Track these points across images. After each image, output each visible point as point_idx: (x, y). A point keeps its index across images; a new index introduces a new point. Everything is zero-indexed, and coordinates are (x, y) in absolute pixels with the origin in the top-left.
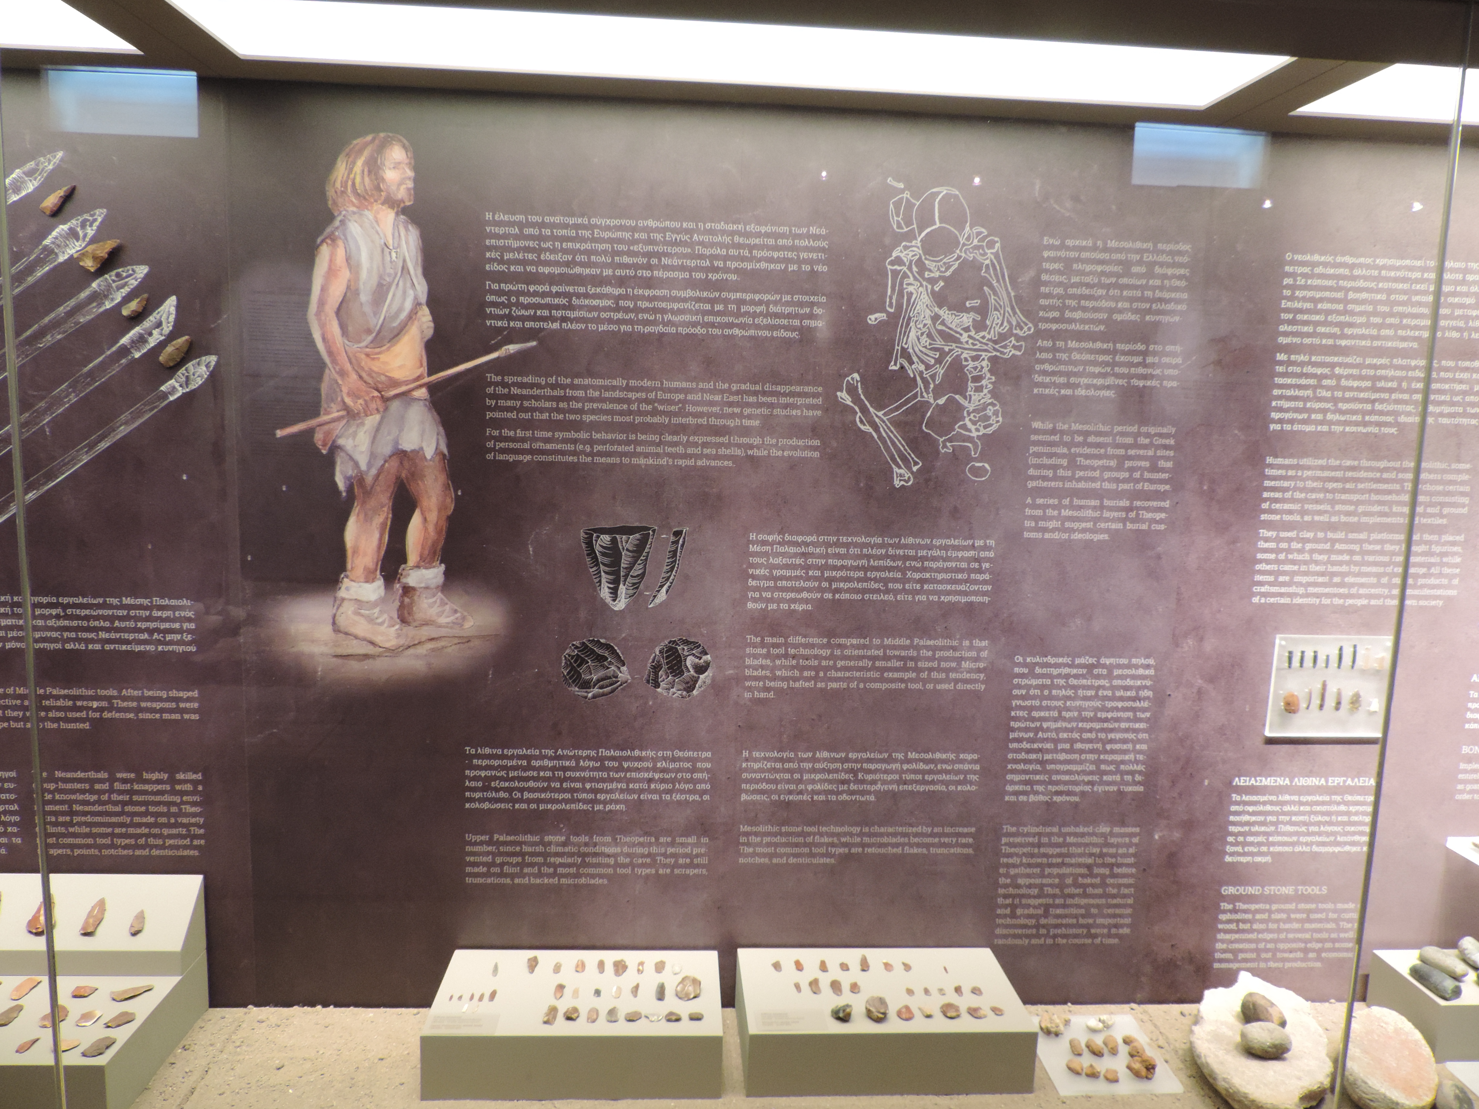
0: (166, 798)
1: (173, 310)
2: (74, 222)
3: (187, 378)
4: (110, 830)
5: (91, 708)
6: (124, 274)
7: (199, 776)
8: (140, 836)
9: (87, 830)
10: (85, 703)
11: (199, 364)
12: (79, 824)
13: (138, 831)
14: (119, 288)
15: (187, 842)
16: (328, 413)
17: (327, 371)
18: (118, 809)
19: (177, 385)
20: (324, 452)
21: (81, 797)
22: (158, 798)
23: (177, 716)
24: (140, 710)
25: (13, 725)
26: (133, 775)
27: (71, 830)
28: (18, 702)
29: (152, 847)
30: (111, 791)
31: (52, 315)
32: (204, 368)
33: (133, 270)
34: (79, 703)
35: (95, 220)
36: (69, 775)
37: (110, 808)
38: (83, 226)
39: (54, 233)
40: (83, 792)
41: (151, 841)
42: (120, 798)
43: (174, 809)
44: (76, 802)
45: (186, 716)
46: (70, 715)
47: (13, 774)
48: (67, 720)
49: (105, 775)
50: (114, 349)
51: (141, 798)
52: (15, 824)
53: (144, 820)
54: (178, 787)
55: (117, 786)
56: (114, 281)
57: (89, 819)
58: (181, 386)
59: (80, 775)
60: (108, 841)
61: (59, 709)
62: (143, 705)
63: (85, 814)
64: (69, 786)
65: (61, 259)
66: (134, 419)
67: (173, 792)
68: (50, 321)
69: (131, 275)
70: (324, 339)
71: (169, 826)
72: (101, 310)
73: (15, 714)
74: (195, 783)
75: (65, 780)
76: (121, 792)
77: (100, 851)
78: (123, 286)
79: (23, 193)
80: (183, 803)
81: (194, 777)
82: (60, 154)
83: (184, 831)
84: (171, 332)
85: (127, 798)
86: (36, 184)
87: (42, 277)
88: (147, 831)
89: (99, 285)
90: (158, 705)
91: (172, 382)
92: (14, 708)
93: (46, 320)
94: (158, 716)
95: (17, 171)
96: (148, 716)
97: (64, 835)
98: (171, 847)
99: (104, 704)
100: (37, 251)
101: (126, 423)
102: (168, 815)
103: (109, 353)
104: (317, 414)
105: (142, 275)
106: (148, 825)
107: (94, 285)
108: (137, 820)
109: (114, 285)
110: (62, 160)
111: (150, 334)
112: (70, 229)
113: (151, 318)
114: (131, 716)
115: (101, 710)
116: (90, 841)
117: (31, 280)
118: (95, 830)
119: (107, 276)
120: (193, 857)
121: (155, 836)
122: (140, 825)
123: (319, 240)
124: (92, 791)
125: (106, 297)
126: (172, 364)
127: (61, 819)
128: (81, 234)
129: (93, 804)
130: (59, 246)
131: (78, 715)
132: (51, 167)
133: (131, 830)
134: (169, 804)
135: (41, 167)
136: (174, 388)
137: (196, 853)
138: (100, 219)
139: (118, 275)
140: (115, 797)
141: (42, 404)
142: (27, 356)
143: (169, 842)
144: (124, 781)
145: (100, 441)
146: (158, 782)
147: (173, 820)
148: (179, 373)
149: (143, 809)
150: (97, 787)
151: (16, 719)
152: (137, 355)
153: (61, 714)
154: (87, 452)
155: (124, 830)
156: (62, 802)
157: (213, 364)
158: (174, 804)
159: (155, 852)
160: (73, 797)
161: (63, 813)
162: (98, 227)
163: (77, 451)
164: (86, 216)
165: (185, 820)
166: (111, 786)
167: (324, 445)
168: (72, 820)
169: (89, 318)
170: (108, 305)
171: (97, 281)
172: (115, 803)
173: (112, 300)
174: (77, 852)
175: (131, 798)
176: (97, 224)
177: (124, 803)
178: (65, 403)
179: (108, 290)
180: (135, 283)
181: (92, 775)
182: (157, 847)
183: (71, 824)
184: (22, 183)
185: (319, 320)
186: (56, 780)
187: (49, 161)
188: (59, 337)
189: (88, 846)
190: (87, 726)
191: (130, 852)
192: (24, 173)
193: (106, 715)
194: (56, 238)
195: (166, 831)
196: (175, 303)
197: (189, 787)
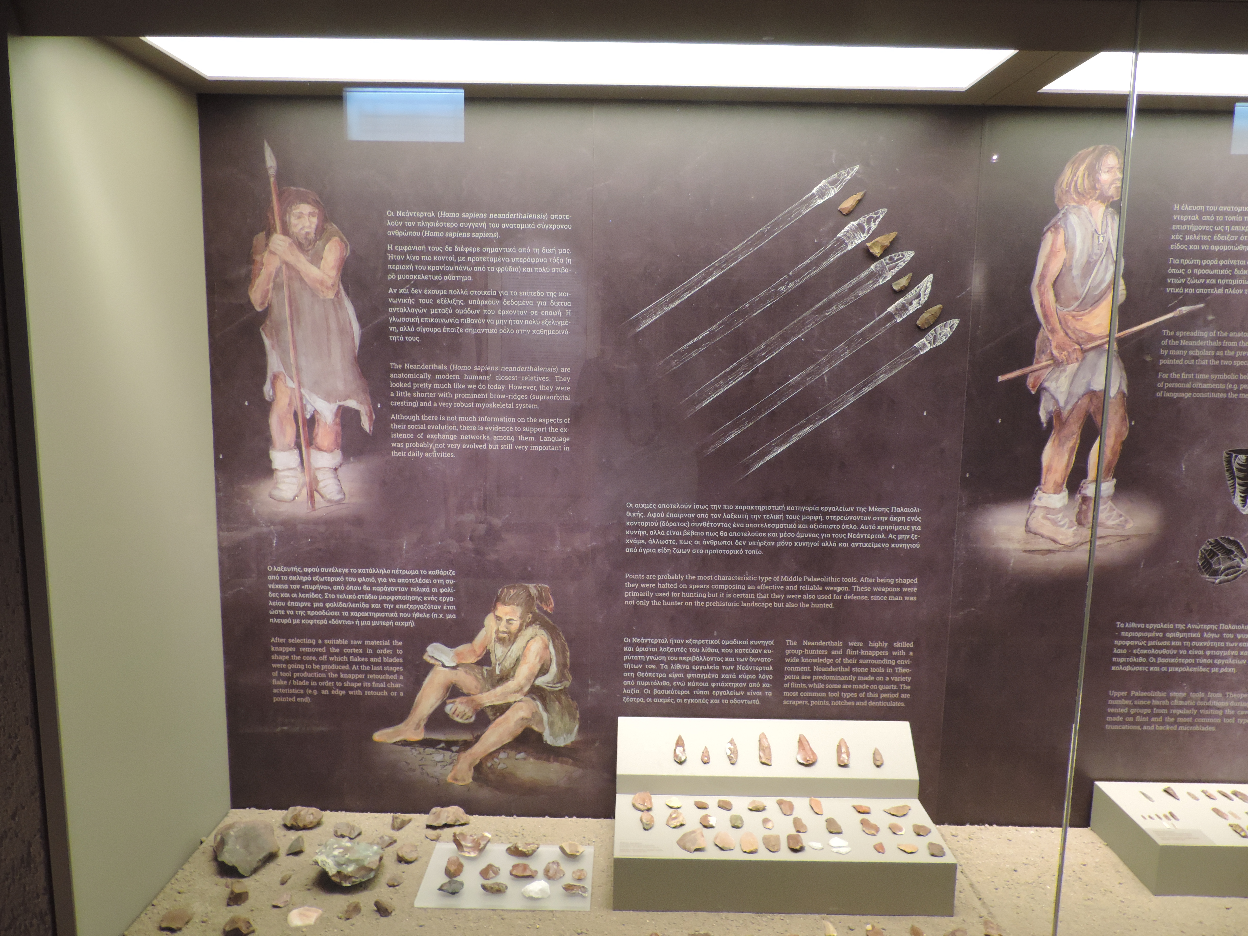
0: (885, 661)
1: (929, 285)
2: (862, 219)
3: (935, 336)
4: (839, 686)
5: (836, 592)
6: (896, 258)
7: (911, 645)
8: (861, 691)
9: (822, 686)
10: (831, 588)
11: (945, 326)
12: (817, 682)
13: (861, 687)
14: (890, 269)
15: (896, 696)
16: (1038, 363)
17: (1042, 330)
18: (847, 670)
19: (927, 342)
20: (1033, 392)
21: (820, 661)
22: (879, 662)
23: (900, 598)
24: (872, 593)
25: (776, 605)
26: (861, 644)
27: (810, 686)
28: (782, 587)
29: (869, 699)
30: (844, 656)
31: (839, 291)
32: (949, 329)
33: (902, 255)
34: (827, 588)
35: (879, 217)
36: (813, 644)
37: (841, 669)
38: (869, 222)
39: (846, 228)
40: (822, 656)
41: (870, 695)
42: (850, 661)
43: (889, 670)
44: (817, 664)
45: (907, 598)
46: (819, 597)
47: (772, 643)
48: (816, 601)
49: (841, 644)
50: (882, 315)
51: (866, 662)
52: (769, 681)
53: (866, 679)
54: (894, 653)
55: (849, 652)
56: (887, 264)
57: (825, 678)
58: (929, 343)
59: (822, 643)
60: (837, 695)
61: (811, 593)
62: (875, 589)
63: (822, 673)
64: (813, 652)
65: (850, 247)
66: (891, 369)
67: (891, 657)
68: (836, 295)
69: (901, 259)
70: (1042, 305)
71: (884, 683)
72: (875, 286)
73: (778, 596)
74: (907, 650)
75: (810, 648)
76: (850, 657)
77: (830, 703)
78: (894, 268)
79: (827, 198)
80: (897, 665)
81: (908, 645)
82: (857, 168)
83: (895, 687)
84: (926, 302)
85: (855, 661)
86: (837, 190)
87: (834, 261)
88: (866, 687)
89: (876, 267)
90: (885, 590)
91: (923, 340)
92: (777, 592)
93: (834, 294)
94: (885, 598)
95: (824, 181)
96: (877, 598)
97: (804, 690)
98: (884, 700)
99: (846, 589)
100: (832, 242)
101: (886, 372)
102: (884, 675)
103: (878, 318)
104: (1031, 364)
105: (909, 259)
106: (867, 683)
107: (872, 267)
108: (860, 678)
109: (887, 267)
110: (858, 172)
111: (911, 304)
112: (859, 224)
113: (913, 291)
114: (866, 598)
115: (843, 593)
116: (823, 694)
117: (825, 264)
118: (828, 686)
119: (882, 260)
120: (900, 707)
121: (873, 691)
122: (862, 683)
123: (1045, 229)
124: (829, 656)
125: (880, 275)
126: (926, 327)
127: (803, 678)
128: (866, 228)
129: (829, 666)
130: (849, 238)
131: (826, 597)
132: (849, 178)
133: (855, 687)
134: (885, 666)
135: (842, 178)
136: (924, 344)
137: (903, 704)
138: (881, 217)
139: (891, 259)
140: (846, 661)
141: (824, 359)
142: (816, 323)
143: (883, 696)
144: (854, 648)
145: (864, 387)
146: (881, 649)
147: (887, 679)
148: (929, 333)
149: (866, 670)
150: (833, 652)
151: (778, 601)
152: (899, 320)
153: (813, 597)
154: (854, 395)
155: (850, 686)
156: (806, 665)
157: (956, 325)
158: (890, 666)
159: (872, 703)
160: (815, 661)
161: (805, 673)
162: (880, 222)
163: (847, 394)
164: (872, 214)
165: (897, 679)
166: (844, 652)
167: (1034, 387)
168: (812, 678)
169: (865, 292)
170: (881, 282)
171: (875, 264)
172: (845, 665)
173: (885, 278)
174: (813, 703)
175: (858, 661)
176: (879, 220)
177: (852, 666)
178: (841, 358)
179: (882, 271)
180: (904, 265)
181: (831, 643)
182: (873, 699)
183: (811, 682)
184: (826, 190)
185: (1039, 291)
186: (803, 648)
187: (848, 173)
188: (842, 307)
189: (822, 699)
190: (831, 606)
191: (853, 703)
192: (829, 183)
193: (847, 597)
194: (848, 231)
195: (881, 687)
196: (931, 279)
197: (903, 653)
